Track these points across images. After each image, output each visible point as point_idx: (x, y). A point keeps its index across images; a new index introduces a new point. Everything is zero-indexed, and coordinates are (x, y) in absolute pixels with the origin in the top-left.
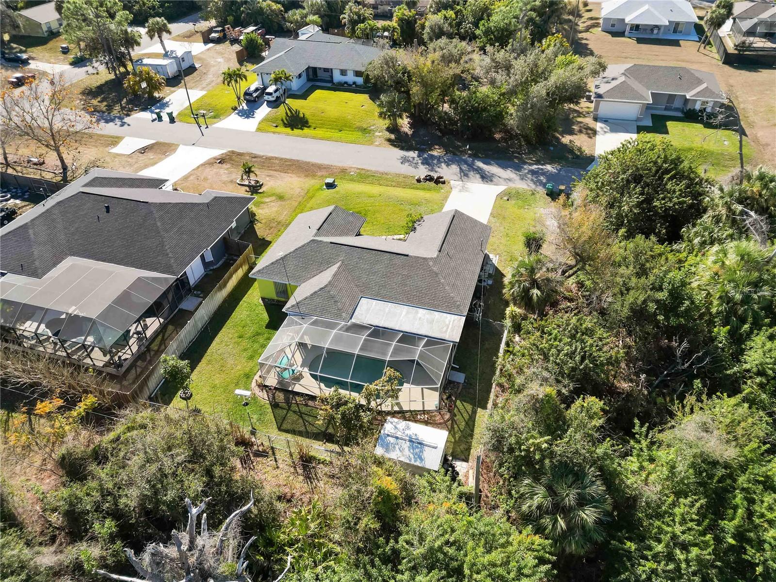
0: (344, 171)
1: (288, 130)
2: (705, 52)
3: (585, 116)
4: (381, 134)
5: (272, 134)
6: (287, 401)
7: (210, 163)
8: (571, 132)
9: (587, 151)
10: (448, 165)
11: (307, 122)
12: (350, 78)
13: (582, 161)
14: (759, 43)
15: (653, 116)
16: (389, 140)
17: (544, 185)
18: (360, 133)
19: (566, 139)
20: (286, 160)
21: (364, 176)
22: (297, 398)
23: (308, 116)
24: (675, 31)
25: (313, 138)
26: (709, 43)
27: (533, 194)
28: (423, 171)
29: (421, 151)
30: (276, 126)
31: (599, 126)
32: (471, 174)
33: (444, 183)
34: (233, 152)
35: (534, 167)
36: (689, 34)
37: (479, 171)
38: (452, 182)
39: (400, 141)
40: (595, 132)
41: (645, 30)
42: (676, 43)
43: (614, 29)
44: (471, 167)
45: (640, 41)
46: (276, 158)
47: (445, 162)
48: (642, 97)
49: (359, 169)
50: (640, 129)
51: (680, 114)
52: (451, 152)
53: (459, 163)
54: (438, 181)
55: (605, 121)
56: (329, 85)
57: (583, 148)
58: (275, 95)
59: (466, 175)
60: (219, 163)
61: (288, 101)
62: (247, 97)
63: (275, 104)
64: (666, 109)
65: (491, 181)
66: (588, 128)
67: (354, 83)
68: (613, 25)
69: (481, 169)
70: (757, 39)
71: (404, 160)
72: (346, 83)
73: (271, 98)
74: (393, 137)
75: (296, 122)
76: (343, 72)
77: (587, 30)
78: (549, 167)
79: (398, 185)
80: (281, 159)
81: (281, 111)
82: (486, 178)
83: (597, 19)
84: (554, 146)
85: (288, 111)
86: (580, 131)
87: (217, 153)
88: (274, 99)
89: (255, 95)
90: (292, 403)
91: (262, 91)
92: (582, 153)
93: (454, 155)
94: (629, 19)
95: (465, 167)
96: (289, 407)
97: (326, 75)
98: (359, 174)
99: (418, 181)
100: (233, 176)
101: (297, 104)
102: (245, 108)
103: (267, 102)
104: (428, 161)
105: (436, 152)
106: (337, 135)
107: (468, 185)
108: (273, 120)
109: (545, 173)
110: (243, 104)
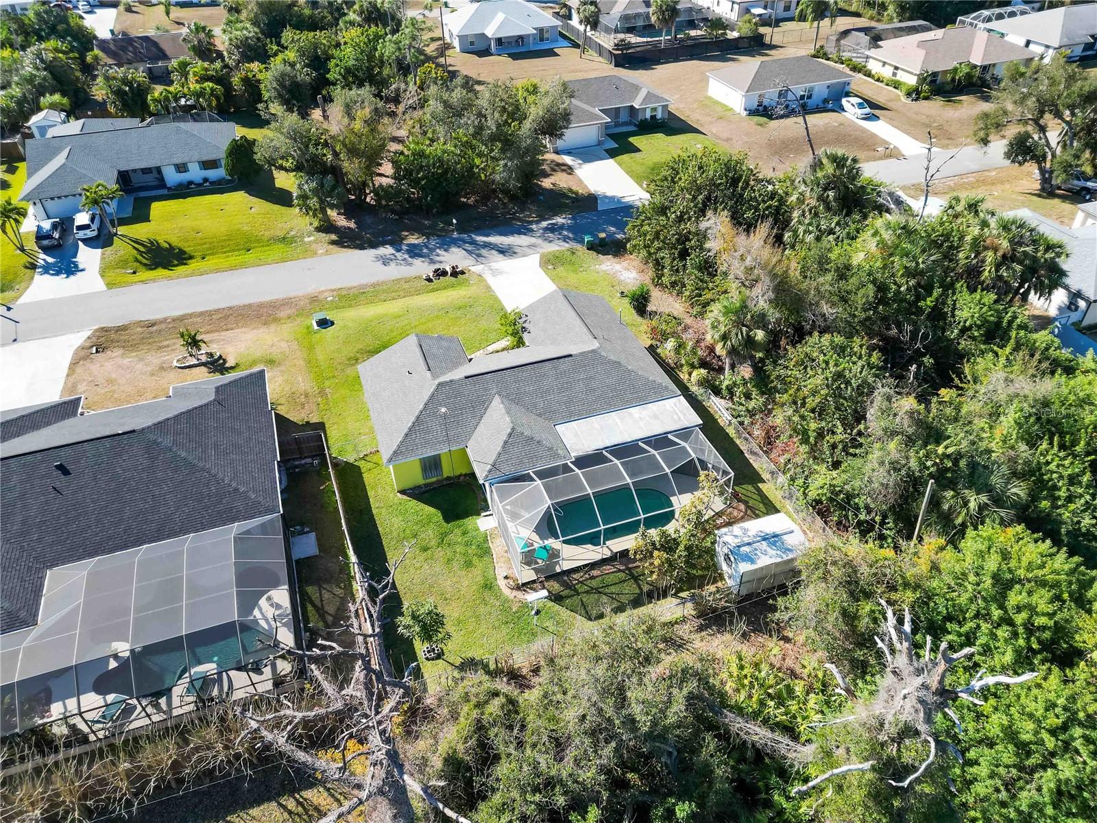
0: (316, 301)
1: (161, 272)
2: (586, 57)
4: (312, 238)
5: (141, 286)
6: (567, 586)
7: (81, 357)
8: (546, 175)
9: (581, 191)
10: (446, 250)
11: (182, 252)
12: (195, 173)
13: (586, 203)
14: (631, 39)
15: (614, 135)
16: (333, 243)
17: (576, 240)
18: (282, 246)
19: (547, 183)
21: (350, 297)
22: (575, 576)
23: (175, 242)
24: (542, 40)
25: (217, 271)
26: (585, 48)
27: (573, 253)
28: (422, 268)
29: (396, 243)
30: (134, 273)
31: (568, 159)
32: (483, 252)
33: (463, 273)
34: (103, 329)
35: (544, 224)
36: (556, 40)
37: (487, 245)
38: (472, 269)
39: (346, 240)
40: (570, 168)
41: (509, 43)
43: (475, 48)
44: (475, 244)
45: (515, 56)
46: (191, 315)
47: (439, 248)
49: (333, 291)
50: (611, 153)
51: (636, 128)
52: (432, 234)
53: (455, 242)
54: (455, 273)
55: (569, 152)
56: (165, 192)
57: (574, 188)
58: (95, 226)
59: (479, 255)
60: (97, 352)
61: (122, 230)
62: (46, 242)
63: (102, 240)
65: (515, 253)
66: (558, 165)
67: (206, 180)
68: (472, 43)
69: (490, 244)
71: (385, 261)
72: (191, 183)
73: (89, 234)
74: (334, 237)
75: (163, 257)
76: (181, 168)
77: (441, 53)
78: (559, 220)
79: (408, 294)
80: (201, 314)
81: (121, 248)
82: (504, 251)
84: (541, 194)
85: (136, 246)
86: (554, 170)
87: (79, 338)
88: (95, 233)
89: (56, 235)
90: (574, 585)
91: (64, 224)
92: (576, 193)
93: (439, 236)
94: (490, 32)
95: (468, 247)
96: (576, 590)
97: (150, 179)
98: (341, 297)
99: (429, 280)
100: (155, 359)
101: (140, 231)
102: (50, 260)
103: (88, 242)
104: (414, 252)
105: (414, 239)
106: (250, 257)
107: (494, 265)
108: (122, 264)
109: (562, 227)
110: (42, 256)
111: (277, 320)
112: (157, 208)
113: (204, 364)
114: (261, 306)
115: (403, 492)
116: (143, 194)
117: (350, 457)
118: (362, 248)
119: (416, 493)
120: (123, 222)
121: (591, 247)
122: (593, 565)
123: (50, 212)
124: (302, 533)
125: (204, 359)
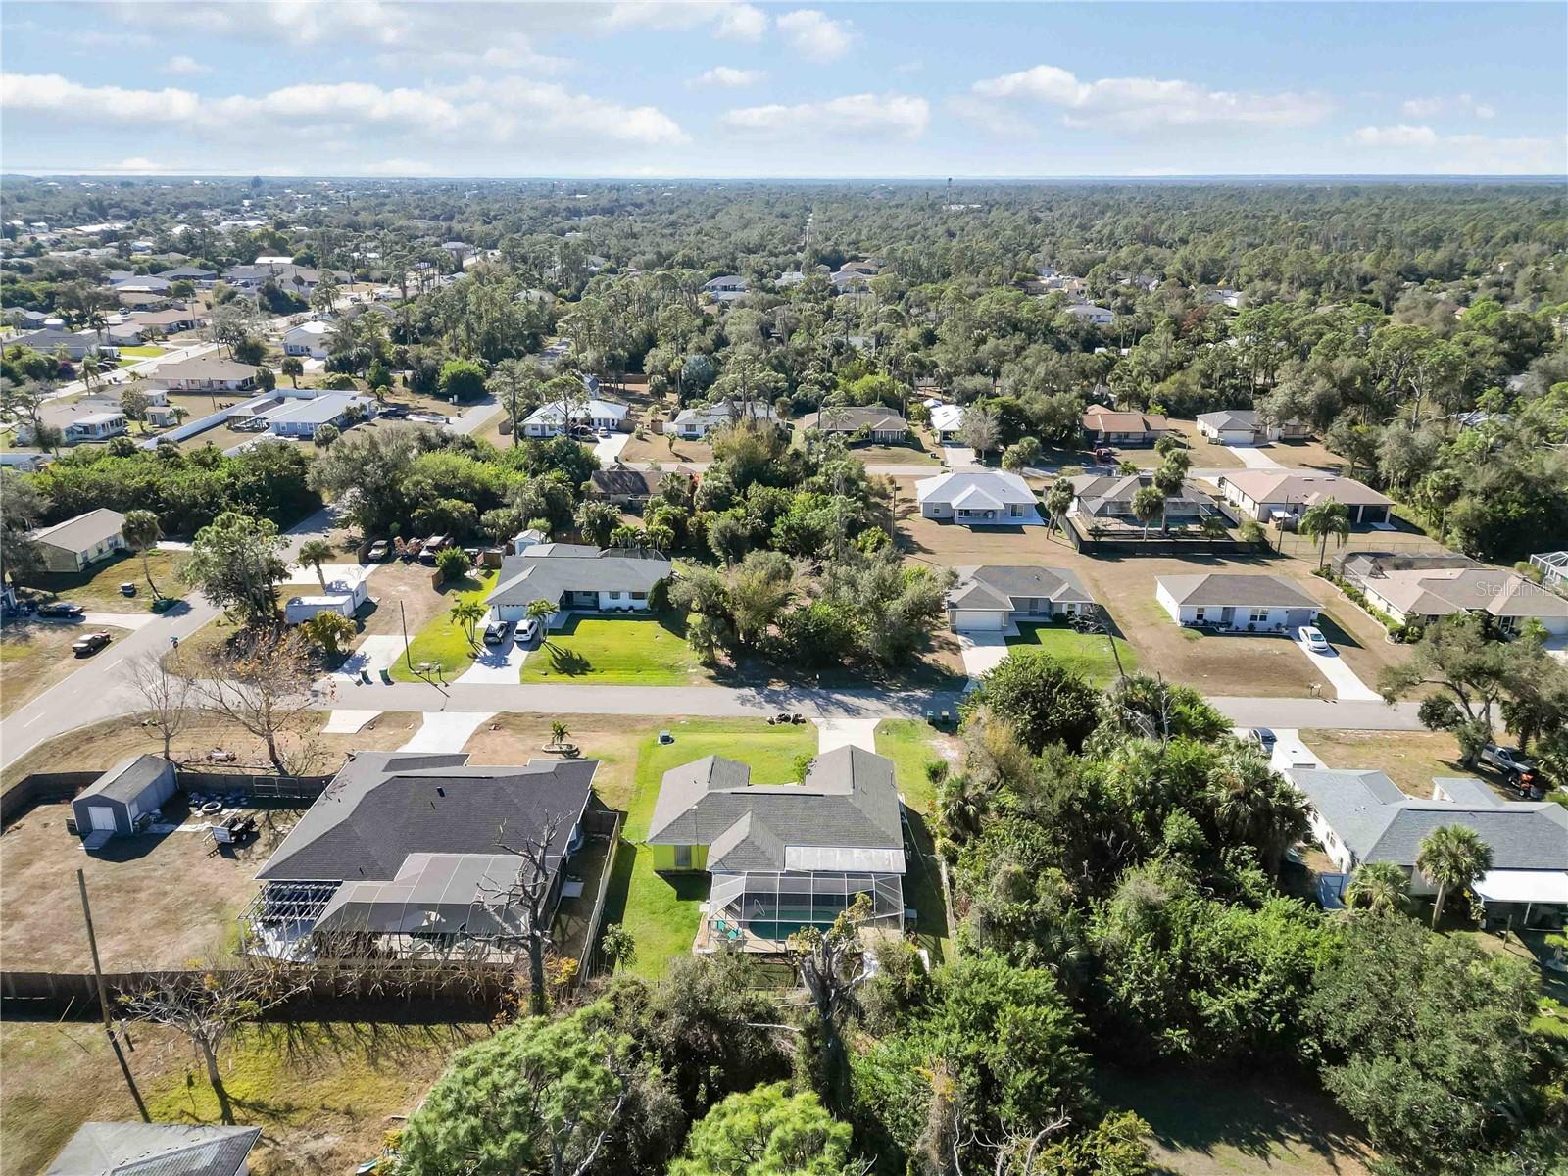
0: (670, 721)
1: (566, 677)
2: (1054, 538)
3: (940, 629)
4: (694, 671)
5: (547, 685)
7: (482, 731)
8: (931, 650)
9: (957, 671)
10: (799, 701)
11: (587, 664)
12: (625, 601)
13: (956, 683)
14: (1116, 525)
15: (1019, 624)
16: (710, 678)
17: (923, 714)
18: (666, 672)
19: (928, 658)
20: (586, 716)
21: (698, 724)
23: (586, 657)
24: (1014, 514)
25: (607, 684)
26: (1058, 528)
27: (914, 725)
28: (772, 711)
29: (759, 687)
30: (547, 674)
31: (960, 639)
32: (832, 708)
33: (804, 722)
34: (506, 714)
35: (903, 694)
36: (1029, 517)
37: (839, 704)
38: (813, 720)
39: (724, 677)
40: (959, 648)
41: (978, 515)
42: (1018, 530)
43: (937, 515)
44: (828, 699)
45: (975, 529)
46: (571, 715)
47: (794, 697)
48: (1002, 604)
49: (689, 716)
50: (1010, 641)
51: (1047, 620)
52: (795, 685)
53: (812, 696)
54: (796, 721)
55: (966, 633)
56: (595, 612)
57: (952, 668)
58: (530, 633)
59: (826, 710)
60: (494, 729)
61: (549, 639)
62: (490, 639)
63: (533, 644)
64: (1031, 615)
65: (859, 714)
66: (949, 643)
67: (631, 608)
68: (937, 511)
69: (841, 702)
70: (1110, 520)
71: (744, 701)
72: (619, 608)
73: (524, 637)
74: (712, 673)
75: (571, 666)
76: (615, 595)
77: (904, 517)
78: (919, 693)
79: (749, 730)
80: (580, 716)
81: (544, 653)
82: (850, 711)
83: (911, 501)
84: (916, 667)
85: (555, 653)
86: (941, 647)
87: (485, 717)
88: (529, 638)
89: (500, 635)
91: (509, 628)
92: (952, 673)
93: (801, 686)
94: (955, 503)
95: (820, 701)
97: (588, 600)
98: (693, 723)
99: (772, 723)
100: (531, 742)
101: (562, 642)
102: (489, 653)
103: (521, 643)
104: (772, 698)
105: (778, 686)
106: (639, 677)
107: (834, 721)
108: (538, 666)
109: (917, 700)
110: (485, 649)
111: (634, 731)
112: (584, 625)
113: (562, 752)
114: (627, 718)
115: (657, 872)
116: (578, 612)
117: (632, 841)
118: (730, 686)
119: (668, 876)
120: (554, 632)
121: (933, 723)
122: (768, 955)
123: (503, 614)
124: (575, 881)
125: (565, 748)
